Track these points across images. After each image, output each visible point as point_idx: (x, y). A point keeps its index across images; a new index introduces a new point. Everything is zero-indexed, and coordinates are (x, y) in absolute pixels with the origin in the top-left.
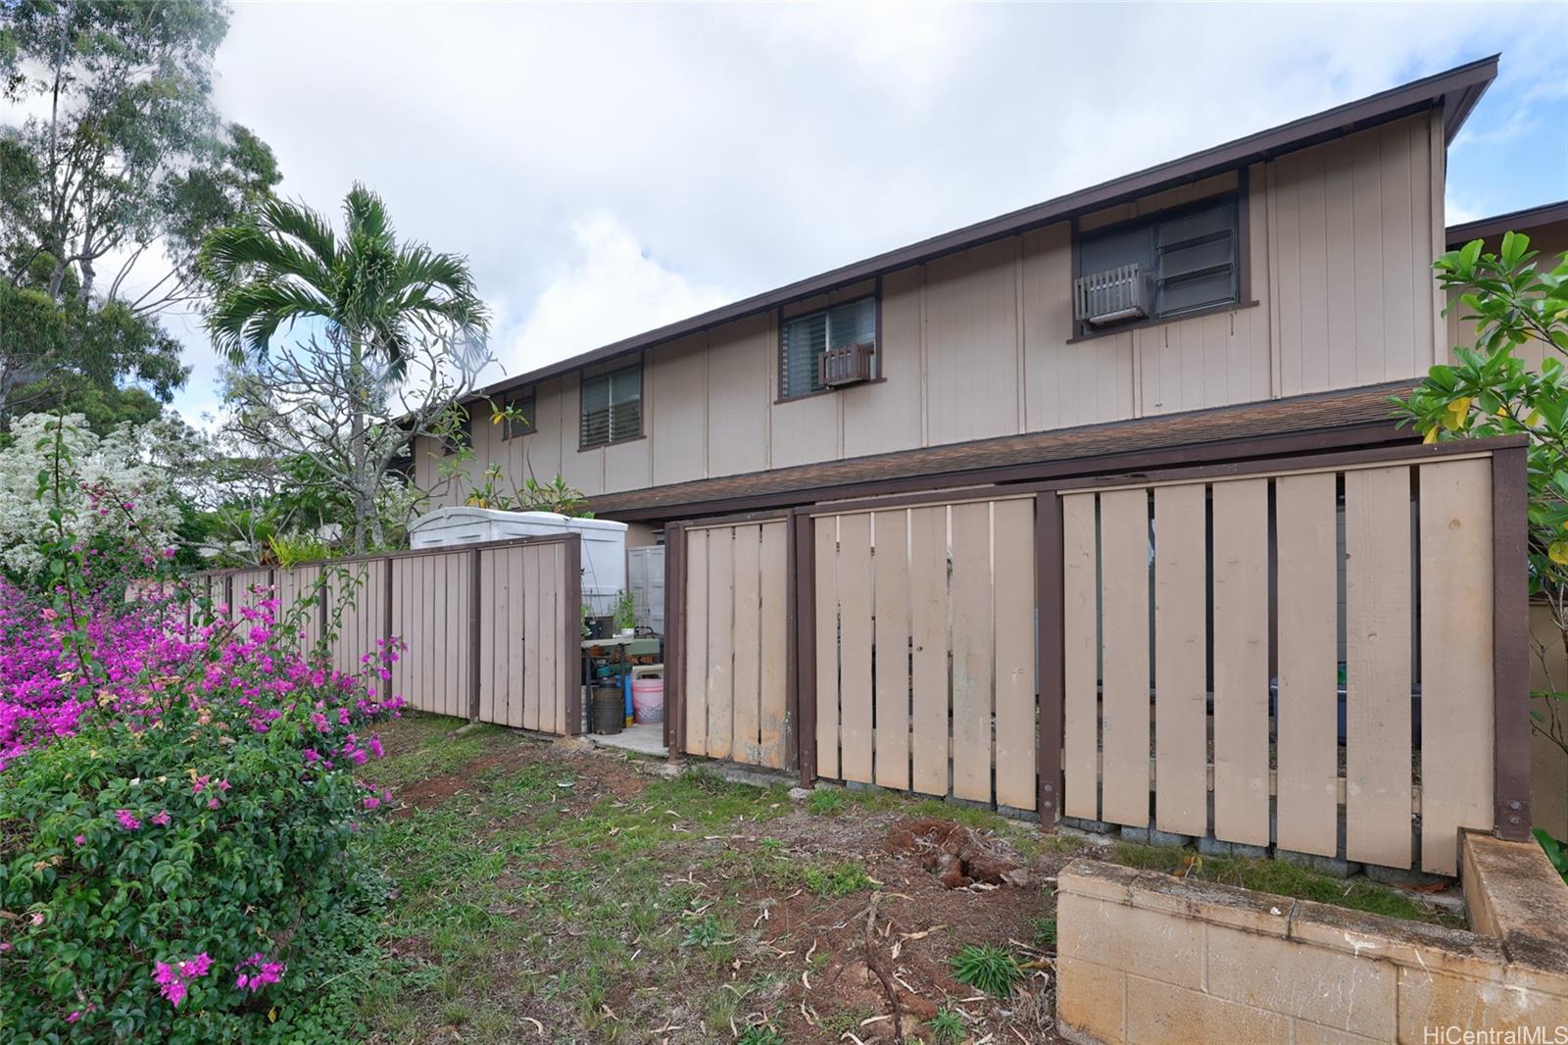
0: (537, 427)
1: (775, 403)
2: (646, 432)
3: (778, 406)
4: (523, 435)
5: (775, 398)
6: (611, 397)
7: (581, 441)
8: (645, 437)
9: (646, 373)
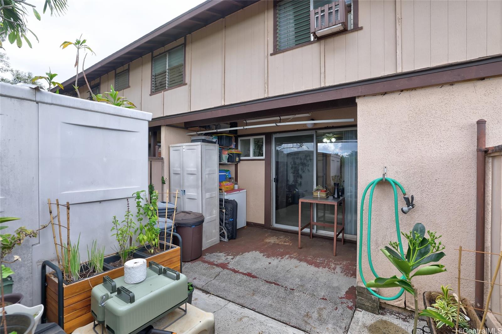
0: (130, 85)
1: (271, 55)
2: (187, 80)
3: (273, 57)
4: (124, 89)
5: (271, 51)
6: (167, 64)
7: (151, 89)
8: (186, 84)
9: (187, 49)
